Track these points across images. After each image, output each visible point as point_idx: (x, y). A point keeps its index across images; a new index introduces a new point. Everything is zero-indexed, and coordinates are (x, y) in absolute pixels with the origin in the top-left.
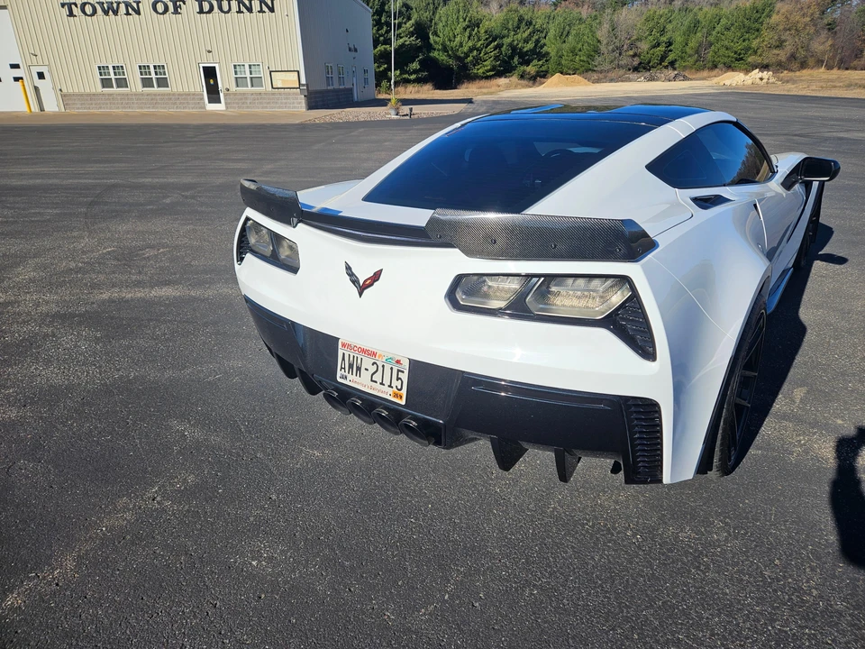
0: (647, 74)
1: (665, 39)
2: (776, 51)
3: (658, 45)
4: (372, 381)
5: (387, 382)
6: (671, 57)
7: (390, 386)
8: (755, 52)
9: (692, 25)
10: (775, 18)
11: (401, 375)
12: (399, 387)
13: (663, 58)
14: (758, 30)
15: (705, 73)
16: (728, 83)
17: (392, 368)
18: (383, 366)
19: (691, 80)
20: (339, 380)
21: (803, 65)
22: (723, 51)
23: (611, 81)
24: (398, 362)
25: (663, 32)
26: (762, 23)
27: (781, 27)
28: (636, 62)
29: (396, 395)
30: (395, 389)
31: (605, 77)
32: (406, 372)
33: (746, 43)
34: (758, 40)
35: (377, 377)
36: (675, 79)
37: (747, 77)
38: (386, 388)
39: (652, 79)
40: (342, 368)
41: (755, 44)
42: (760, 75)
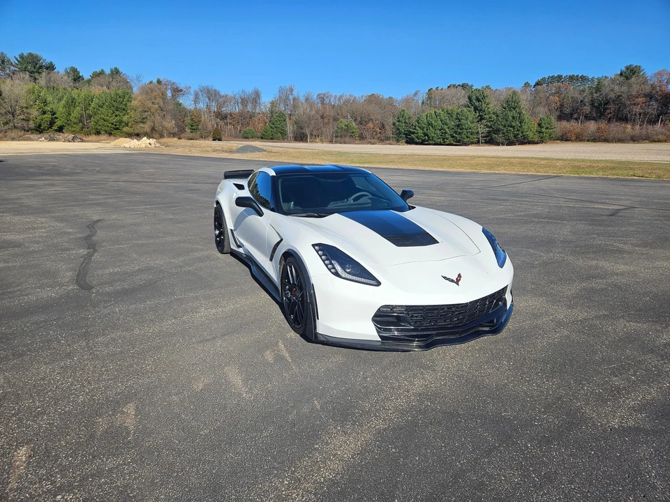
0: (47, 135)
1: (49, 109)
2: (142, 125)
3: (44, 113)
6: (58, 123)
8: (127, 125)
9: (70, 101)
10: (134, 103)
13: (52, 123)
14: (124, 110)
15: (94, 137)
16: (127, 145)
19: (88, 141)
21: (162, 136)
22: (101, 122)
23: (13, 139)
25: (45, 103)
26: (126, 105)
27: (141, 109)
28: (32, 124)
31: (6, 136)
33: (118, 118)
34: (127, 116)
36: (73, 140)
37: (140, 142)
39: (52, 139)
41: (125, 118)
42: (148, 141)
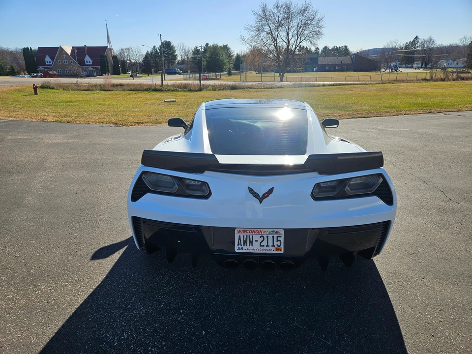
4: (261, 246)
5: (270, 244)
7: (273, 246)
11: (279, 239)
12: (279, 245)
17: (273, 237)
18: (267, 237)
20: (236, 251)
24: (277, 232)
29: (277, 249)
30: (276, 247)
32: (283, 236)
35: (264, 243)
38: (270, 248)
40: (238, 244)
